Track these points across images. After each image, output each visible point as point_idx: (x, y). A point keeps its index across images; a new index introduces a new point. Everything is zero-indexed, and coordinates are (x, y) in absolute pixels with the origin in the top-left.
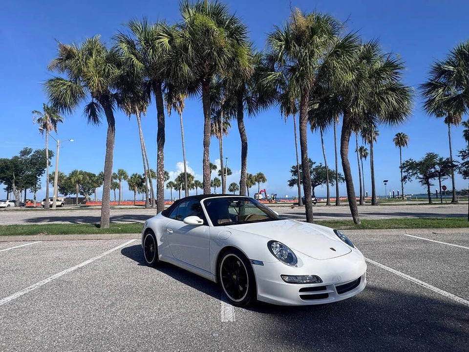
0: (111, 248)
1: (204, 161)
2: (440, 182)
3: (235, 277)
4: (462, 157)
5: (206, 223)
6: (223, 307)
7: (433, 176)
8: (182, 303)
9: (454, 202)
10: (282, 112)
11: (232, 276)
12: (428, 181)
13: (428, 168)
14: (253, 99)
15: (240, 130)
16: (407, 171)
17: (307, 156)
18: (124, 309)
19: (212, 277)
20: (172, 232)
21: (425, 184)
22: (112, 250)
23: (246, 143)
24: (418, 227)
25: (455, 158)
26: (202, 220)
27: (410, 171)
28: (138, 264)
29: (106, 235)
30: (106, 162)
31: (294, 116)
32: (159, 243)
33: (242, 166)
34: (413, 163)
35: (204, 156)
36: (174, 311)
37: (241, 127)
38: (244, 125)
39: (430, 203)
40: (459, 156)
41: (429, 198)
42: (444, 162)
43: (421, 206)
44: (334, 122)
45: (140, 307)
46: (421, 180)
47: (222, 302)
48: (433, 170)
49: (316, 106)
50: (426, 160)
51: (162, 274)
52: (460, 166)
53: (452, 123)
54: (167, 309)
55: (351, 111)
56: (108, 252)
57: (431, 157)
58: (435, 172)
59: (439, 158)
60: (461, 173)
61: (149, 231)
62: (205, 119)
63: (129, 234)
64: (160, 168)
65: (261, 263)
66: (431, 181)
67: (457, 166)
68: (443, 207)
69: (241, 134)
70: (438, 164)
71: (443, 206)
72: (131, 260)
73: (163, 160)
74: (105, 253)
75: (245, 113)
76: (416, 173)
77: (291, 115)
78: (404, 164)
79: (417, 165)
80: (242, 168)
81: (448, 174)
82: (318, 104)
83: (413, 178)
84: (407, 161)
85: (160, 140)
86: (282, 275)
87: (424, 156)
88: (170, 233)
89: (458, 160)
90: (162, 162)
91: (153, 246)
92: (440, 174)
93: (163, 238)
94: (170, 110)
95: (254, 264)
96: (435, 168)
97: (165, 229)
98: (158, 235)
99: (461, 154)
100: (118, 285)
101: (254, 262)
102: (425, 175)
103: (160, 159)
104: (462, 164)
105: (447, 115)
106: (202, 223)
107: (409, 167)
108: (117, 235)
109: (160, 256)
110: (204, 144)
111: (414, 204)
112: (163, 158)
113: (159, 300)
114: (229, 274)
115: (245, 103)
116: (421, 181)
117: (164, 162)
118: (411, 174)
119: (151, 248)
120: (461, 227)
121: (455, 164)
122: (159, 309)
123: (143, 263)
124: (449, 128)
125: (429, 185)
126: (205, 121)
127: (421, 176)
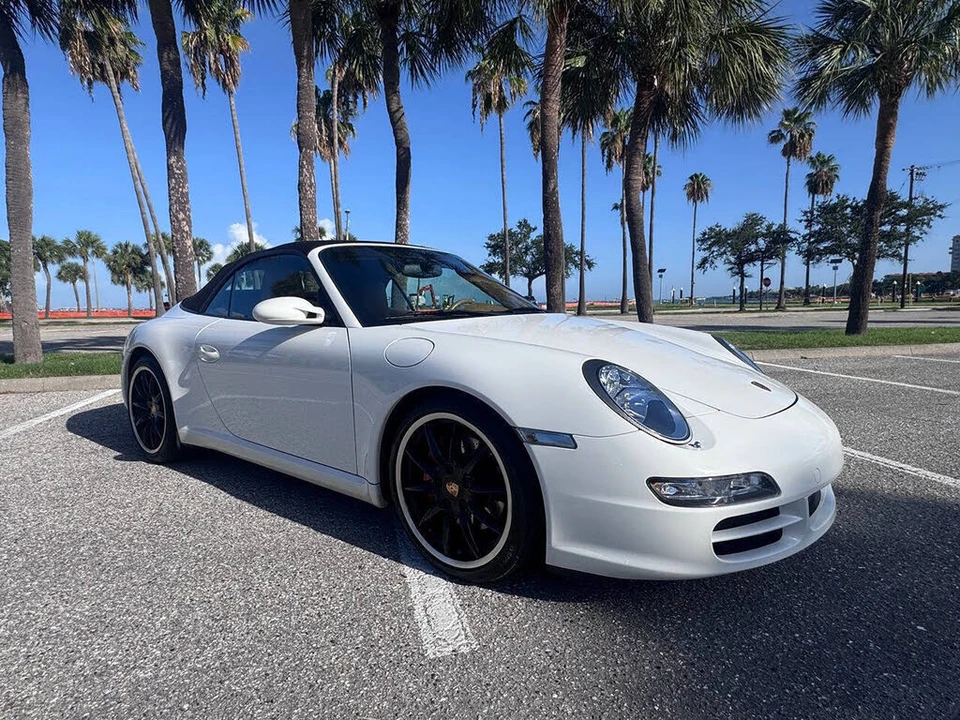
0: (36, 415)
1: (301, 185)
2: (762, 270)
3: (453, 488)
4: (805, 223)
5: (335, 319)
6: (415, 590)
7: (751, 258)
8: (266, 587)
9: (779, 308)
10: (474, 106)
11: (440, 486)
12: (743, 267)
13: (747, 242)
14: (423, 39)
15: (392, 114)
16: (709, 248)
17: (556, 186)
18: (25, 638)
19: (367, 491)
20: (215, 354)
21: (737, 274)
22: (37, 421)
23: (409, 149)
24: (771, 347)
25: (792, 225)
26: (320, 311)
27: (715, 249)
28: (116, 458)
29: (26, 380)
30: (8, 180)
31: (500, 117)
32: (177, 393)
33: (398, 207)
34: (720, 232)
35: (301, 174)
36: (239, 626)
37: (394, 107)
38: (402, 103)
39: (742, 310)
40: (801, 221)
41: (743, 300)
42: (774, 232)
43: (730, 315)
44: (583, 138)
45: (98, 624)
46: (730, 266)
47: (407, 570)
48: (753, 248)
49: (580, 62)
50: (744, 228)
51: (193, 483)
52: (800, 240)
53: (796, 155)
54: (209, 621)
55: (656, 84)
56: (19, 428)
57: (753, 221)
58: (756, 251)
59: (766, 223)
60: (800, 253)
61: (142, 356)
62: (299, 69)
63: (99, 377)
64: (178, 201)
65: (567, 441)
66: (748, 268)
67: (796, 239)
68: (765, 317)
69: (394, 123)
70: (764, 236)
71: (766, 314)
72: (94, 445)
73: (186, 181)
74: (12, 430)
75: (404, 73)
76: (725, 253)
77: (494, 114)
78: (704, 234)
79: (729, 236)
80: (398, 213)
81: (777, 256)
82: (584, 58)
83: (719, 262)
84: (711, 229)
85: (170, 120)
86: (651, 481)
87: (741, 220)
88: (211, 360)
89: (798, 228)
90: (183, 187)
91: (160, 403)
92: (764, 256)
93: (187, 377)
94: (203, 78)
95: (535, 442)
96: (757, 244)
97: (191, 350)
98: (172, 368)
99: (805, 218)
100: (25, 533)
101: (534, 436)
102: (739, 258)
103: (175, 178)
104: (804, 237)
105: (788, 138)
106: (320, 320)
107: (715, 239)
108: (64, 380)
109: (183, 431)
110: (299, 142)
111: (718, 312)
112: (183, 176)
113: (176, 583)
114: (427, 477)
115: (402, 49)
116: (731, 269)
117: (189, 188)
118: (715, 253)
119: (154, 409)
120: (845, 346)
121: (793, 236)
122: (177, 623)
123: (130, 452)
124: (789, 165)
125: (743, 276)
126: (299, 76)
127: (732, 259)
